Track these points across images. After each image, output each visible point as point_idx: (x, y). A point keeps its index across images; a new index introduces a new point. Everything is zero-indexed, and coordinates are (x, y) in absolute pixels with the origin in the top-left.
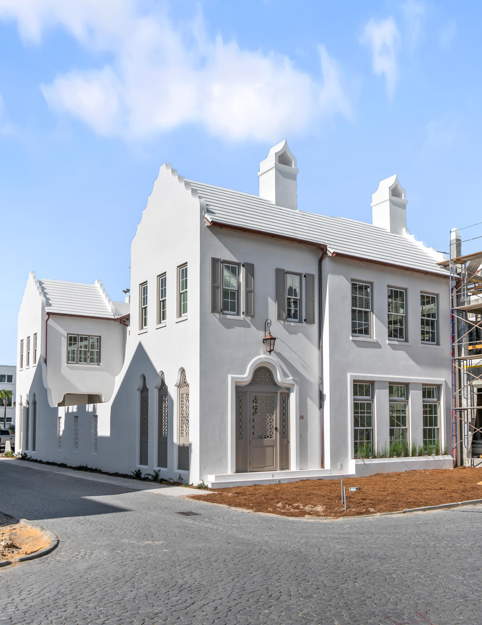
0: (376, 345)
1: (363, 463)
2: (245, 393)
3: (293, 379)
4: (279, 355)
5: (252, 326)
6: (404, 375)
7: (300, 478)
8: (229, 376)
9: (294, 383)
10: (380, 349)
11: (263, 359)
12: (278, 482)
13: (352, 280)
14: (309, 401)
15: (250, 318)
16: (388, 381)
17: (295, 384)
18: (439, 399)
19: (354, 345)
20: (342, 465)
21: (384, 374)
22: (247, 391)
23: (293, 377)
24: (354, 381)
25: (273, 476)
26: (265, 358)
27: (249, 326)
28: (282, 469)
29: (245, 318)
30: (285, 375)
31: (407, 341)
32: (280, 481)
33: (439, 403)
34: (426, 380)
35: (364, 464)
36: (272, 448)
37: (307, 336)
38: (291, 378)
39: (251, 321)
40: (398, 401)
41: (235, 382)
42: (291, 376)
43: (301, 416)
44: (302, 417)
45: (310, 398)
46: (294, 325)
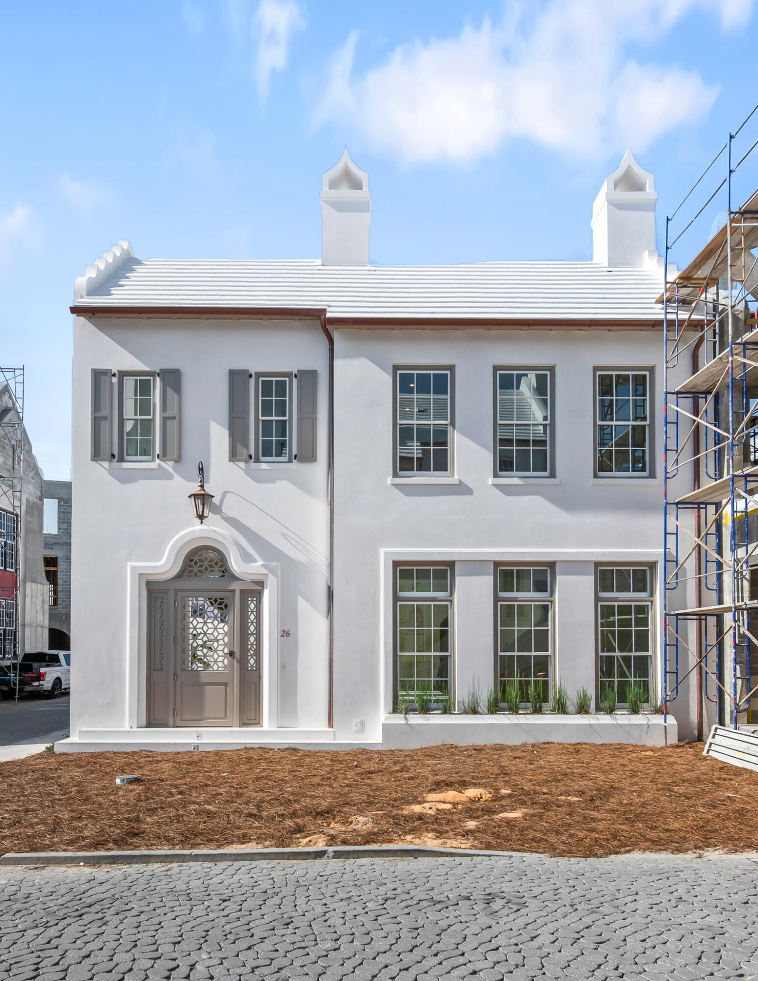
0: (461, 489)
1: (403, 722)
2: (166, 593)
3: (262, 565)
4: (233, 522)
5: (176, 476)
6: (538, 545)
7: (245, 743)
8: (129, 564)
9: (267, 572)
10: (468, 498)
11: (197, 532)
12: (195, 748)
13: (396, 368)
14: (302, 604)
15: (171, 463)
16: (492, 561)
17: (268, 574)
18: (652, 594)
19: (397, 493)
20: (363, 724)
21: (480, 546)
22: (169, 590)
23: (264, 560)
24: (396, 564)
25: (198, 736)
26: (200, 530)
27: (170, 477)
28: (243, 724)
29: (163, 464)
30: (247, 558)
31: (553, 475)
32: (198, 746)
33: (652, 602)
34: (603, 554)
35: (407, 724)
36: (224, 686)
37: (302, 485)
38: (261, 562)
39: (173, 468)
40: (519, 599)
41: (140, 574)
42: (260, 559)
43: (284, 631)
44: (285, 634)
45: (306, 599)
46: (269, 468)
